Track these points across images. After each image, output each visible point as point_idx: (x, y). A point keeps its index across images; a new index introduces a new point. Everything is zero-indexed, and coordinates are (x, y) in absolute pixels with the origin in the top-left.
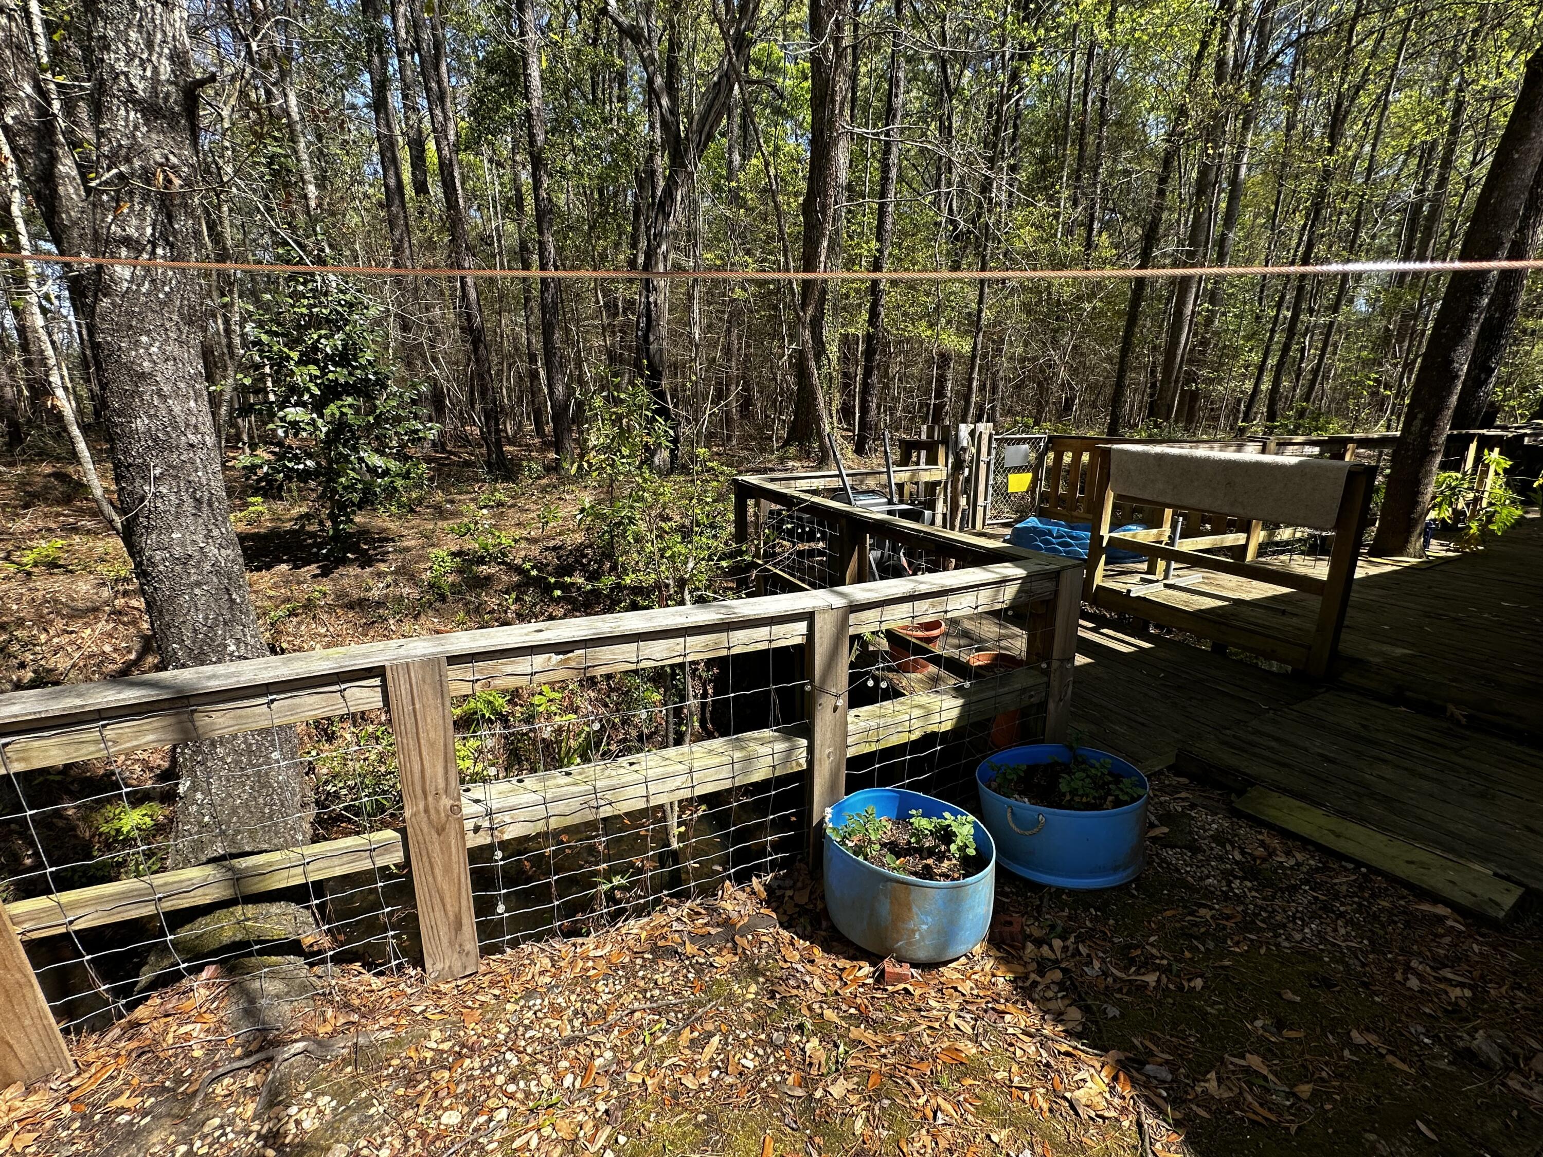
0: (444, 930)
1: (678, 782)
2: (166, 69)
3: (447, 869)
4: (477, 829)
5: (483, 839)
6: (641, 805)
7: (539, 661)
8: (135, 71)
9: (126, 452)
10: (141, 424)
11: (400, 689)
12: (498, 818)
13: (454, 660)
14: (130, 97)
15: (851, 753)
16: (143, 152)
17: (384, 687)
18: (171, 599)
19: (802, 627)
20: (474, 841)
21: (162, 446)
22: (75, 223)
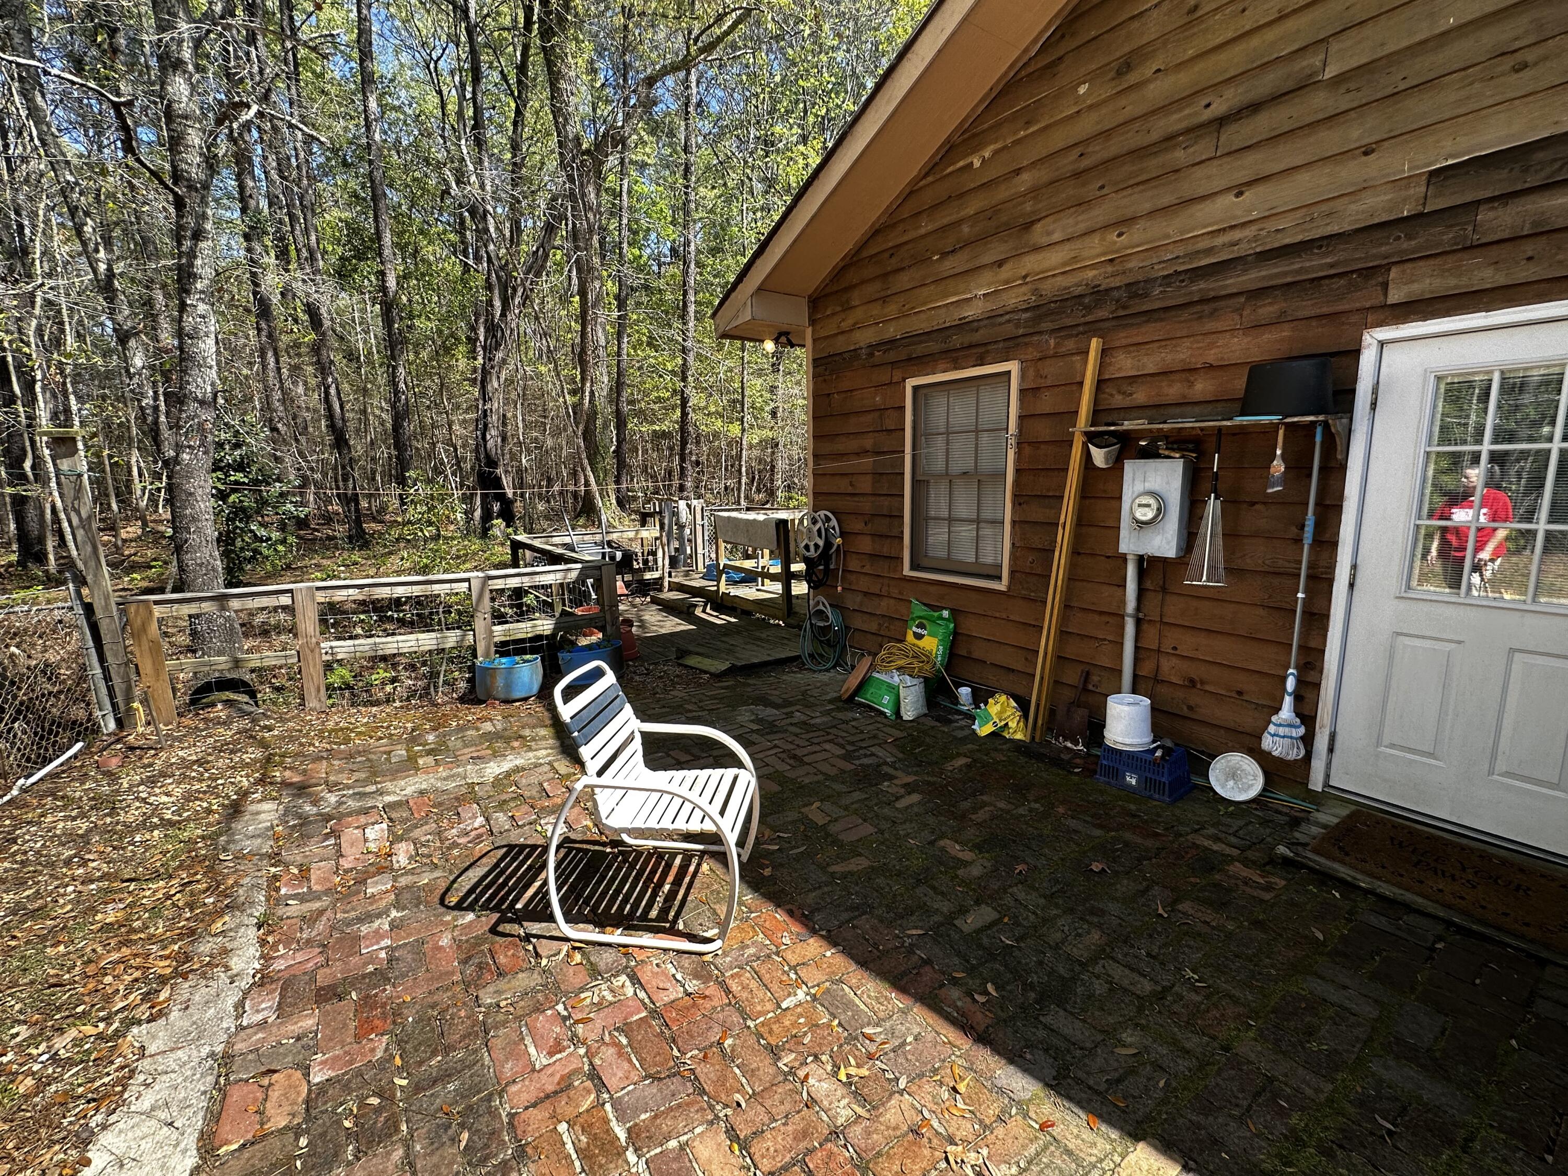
0: (312, 690)
1: (412, 643)
2: (209, 389)
3: (315, 665)
4: (326, 653)
5: (329, 658)
6: (396, 651)
7: (351, 591)
8: (199, 391)
9: (181, 522)
10: (188, 512)
11: (298, 598)
12: (335, 650)
13: (318, 589)
14: (196, 399)
15: (497, 639)
16: (199, 416)
17: (293, 597)
18: (194, 581)
19: (466, 584)
20: (325, 658)
21: (194, 519)
22: (167, 439)
